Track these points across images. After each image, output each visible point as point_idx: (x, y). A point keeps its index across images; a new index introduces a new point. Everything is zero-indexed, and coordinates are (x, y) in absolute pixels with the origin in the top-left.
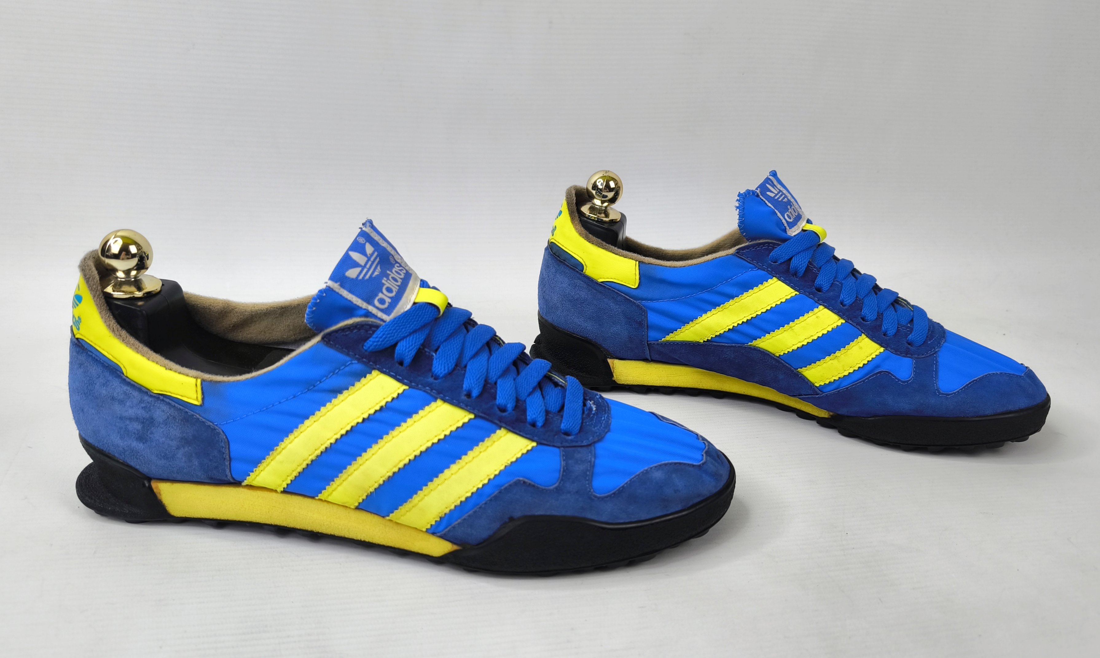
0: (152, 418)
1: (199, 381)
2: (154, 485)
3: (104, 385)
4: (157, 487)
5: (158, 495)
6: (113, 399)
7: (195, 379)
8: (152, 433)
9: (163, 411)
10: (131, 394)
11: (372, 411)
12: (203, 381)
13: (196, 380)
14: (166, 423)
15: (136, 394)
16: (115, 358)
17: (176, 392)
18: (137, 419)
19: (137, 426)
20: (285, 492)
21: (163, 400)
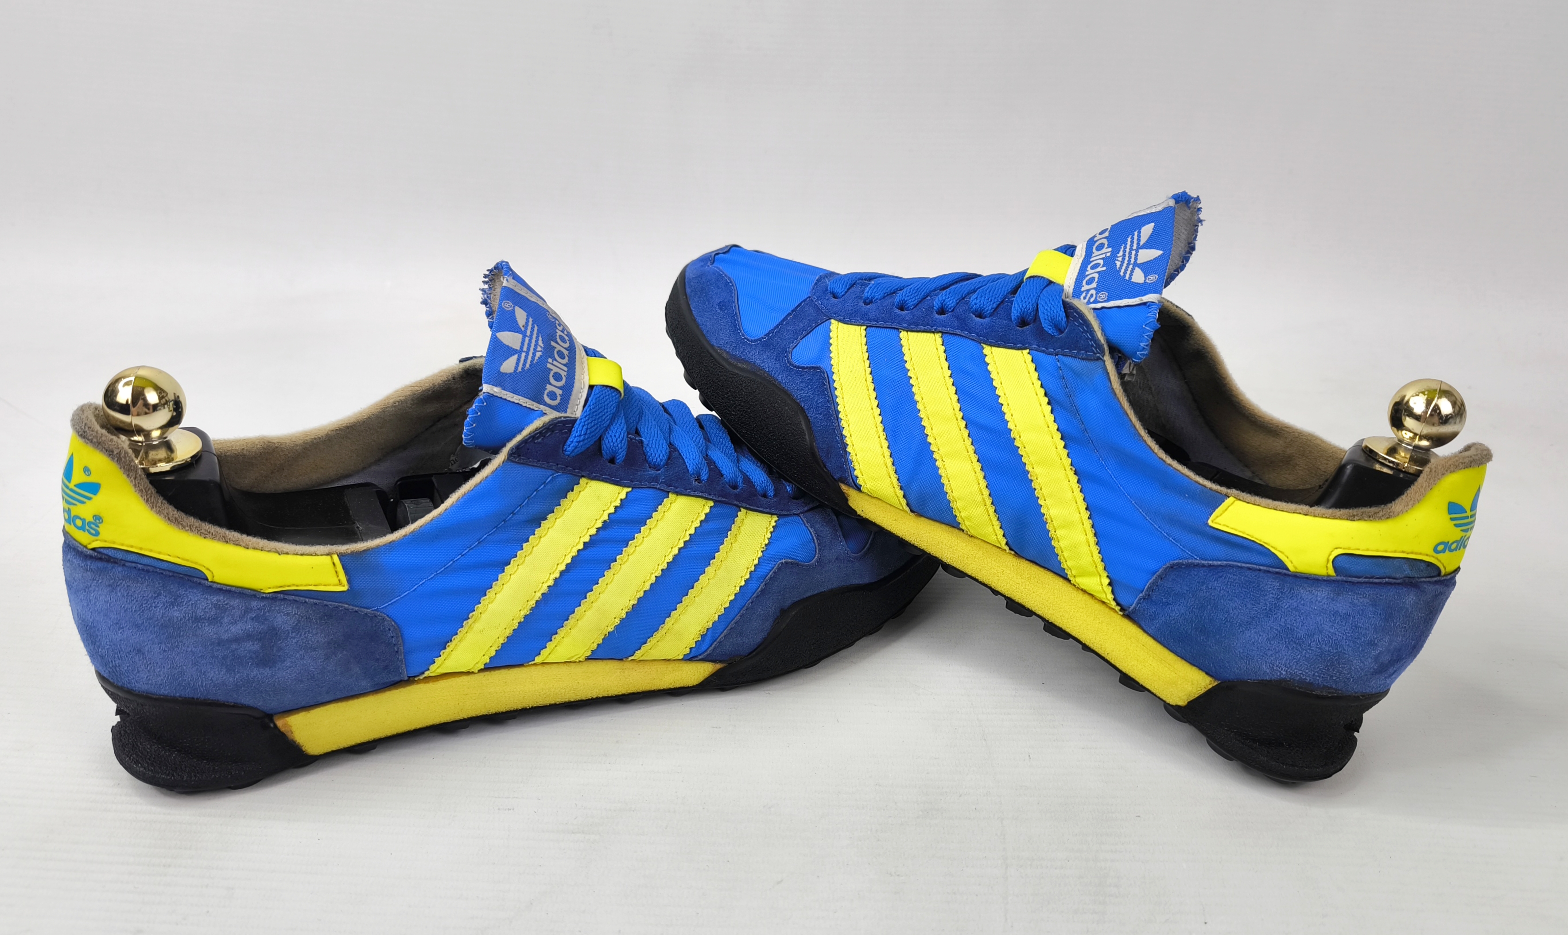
0: (274, 629)
1: (336, 558)
2: (280, 723)
3: (172, 604)
4: (286, 725)
5: (288, 734)
6: (197, 620)
7: (329, 557)
8: (280, 649)
9: (288, 614)
10: (227, 604)
11: (593, 531)
12: (341, 556)
13: (331, 557)
14: (296, 629)
15: (235, 602)
16: (187, 560)
17: (304, 583)
18: (249, 637)
19: (252, 646)
20: (487, 668)
21: (284, 599)
